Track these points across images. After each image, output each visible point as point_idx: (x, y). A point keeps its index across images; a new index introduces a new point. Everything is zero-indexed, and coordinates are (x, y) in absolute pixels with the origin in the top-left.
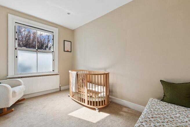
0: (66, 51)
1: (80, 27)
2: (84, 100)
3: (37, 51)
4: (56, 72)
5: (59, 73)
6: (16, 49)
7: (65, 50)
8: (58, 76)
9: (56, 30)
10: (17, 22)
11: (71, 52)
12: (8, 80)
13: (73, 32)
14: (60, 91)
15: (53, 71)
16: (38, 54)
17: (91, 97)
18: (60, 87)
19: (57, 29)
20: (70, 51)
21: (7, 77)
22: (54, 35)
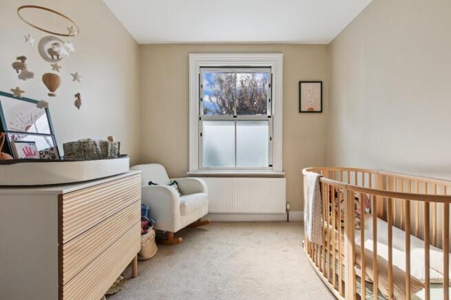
0: (306, 110)
1: (350, 24)
2: (343, 283)
3: (235, 119)
4: (278, 169)
5: (284, 173)
6: (200, 119)
7: (302, 110)
8: (283, 180)
9: (275, 60)
10: (203, 65)
11: (321, 112)
12: (188, 178)
13: (327, 49)
14: (288, 221)
15: (271, 166)
16: (237, 127)
17: (369, 284)
18: (287, 210)
19: (279, 57)
20: (319, 110)
21: (188, 173)
22: (272, 75)
